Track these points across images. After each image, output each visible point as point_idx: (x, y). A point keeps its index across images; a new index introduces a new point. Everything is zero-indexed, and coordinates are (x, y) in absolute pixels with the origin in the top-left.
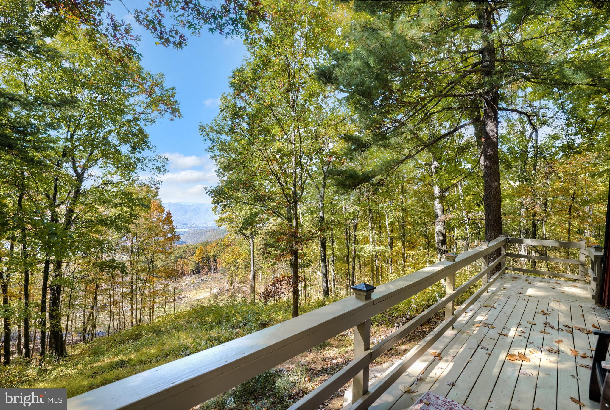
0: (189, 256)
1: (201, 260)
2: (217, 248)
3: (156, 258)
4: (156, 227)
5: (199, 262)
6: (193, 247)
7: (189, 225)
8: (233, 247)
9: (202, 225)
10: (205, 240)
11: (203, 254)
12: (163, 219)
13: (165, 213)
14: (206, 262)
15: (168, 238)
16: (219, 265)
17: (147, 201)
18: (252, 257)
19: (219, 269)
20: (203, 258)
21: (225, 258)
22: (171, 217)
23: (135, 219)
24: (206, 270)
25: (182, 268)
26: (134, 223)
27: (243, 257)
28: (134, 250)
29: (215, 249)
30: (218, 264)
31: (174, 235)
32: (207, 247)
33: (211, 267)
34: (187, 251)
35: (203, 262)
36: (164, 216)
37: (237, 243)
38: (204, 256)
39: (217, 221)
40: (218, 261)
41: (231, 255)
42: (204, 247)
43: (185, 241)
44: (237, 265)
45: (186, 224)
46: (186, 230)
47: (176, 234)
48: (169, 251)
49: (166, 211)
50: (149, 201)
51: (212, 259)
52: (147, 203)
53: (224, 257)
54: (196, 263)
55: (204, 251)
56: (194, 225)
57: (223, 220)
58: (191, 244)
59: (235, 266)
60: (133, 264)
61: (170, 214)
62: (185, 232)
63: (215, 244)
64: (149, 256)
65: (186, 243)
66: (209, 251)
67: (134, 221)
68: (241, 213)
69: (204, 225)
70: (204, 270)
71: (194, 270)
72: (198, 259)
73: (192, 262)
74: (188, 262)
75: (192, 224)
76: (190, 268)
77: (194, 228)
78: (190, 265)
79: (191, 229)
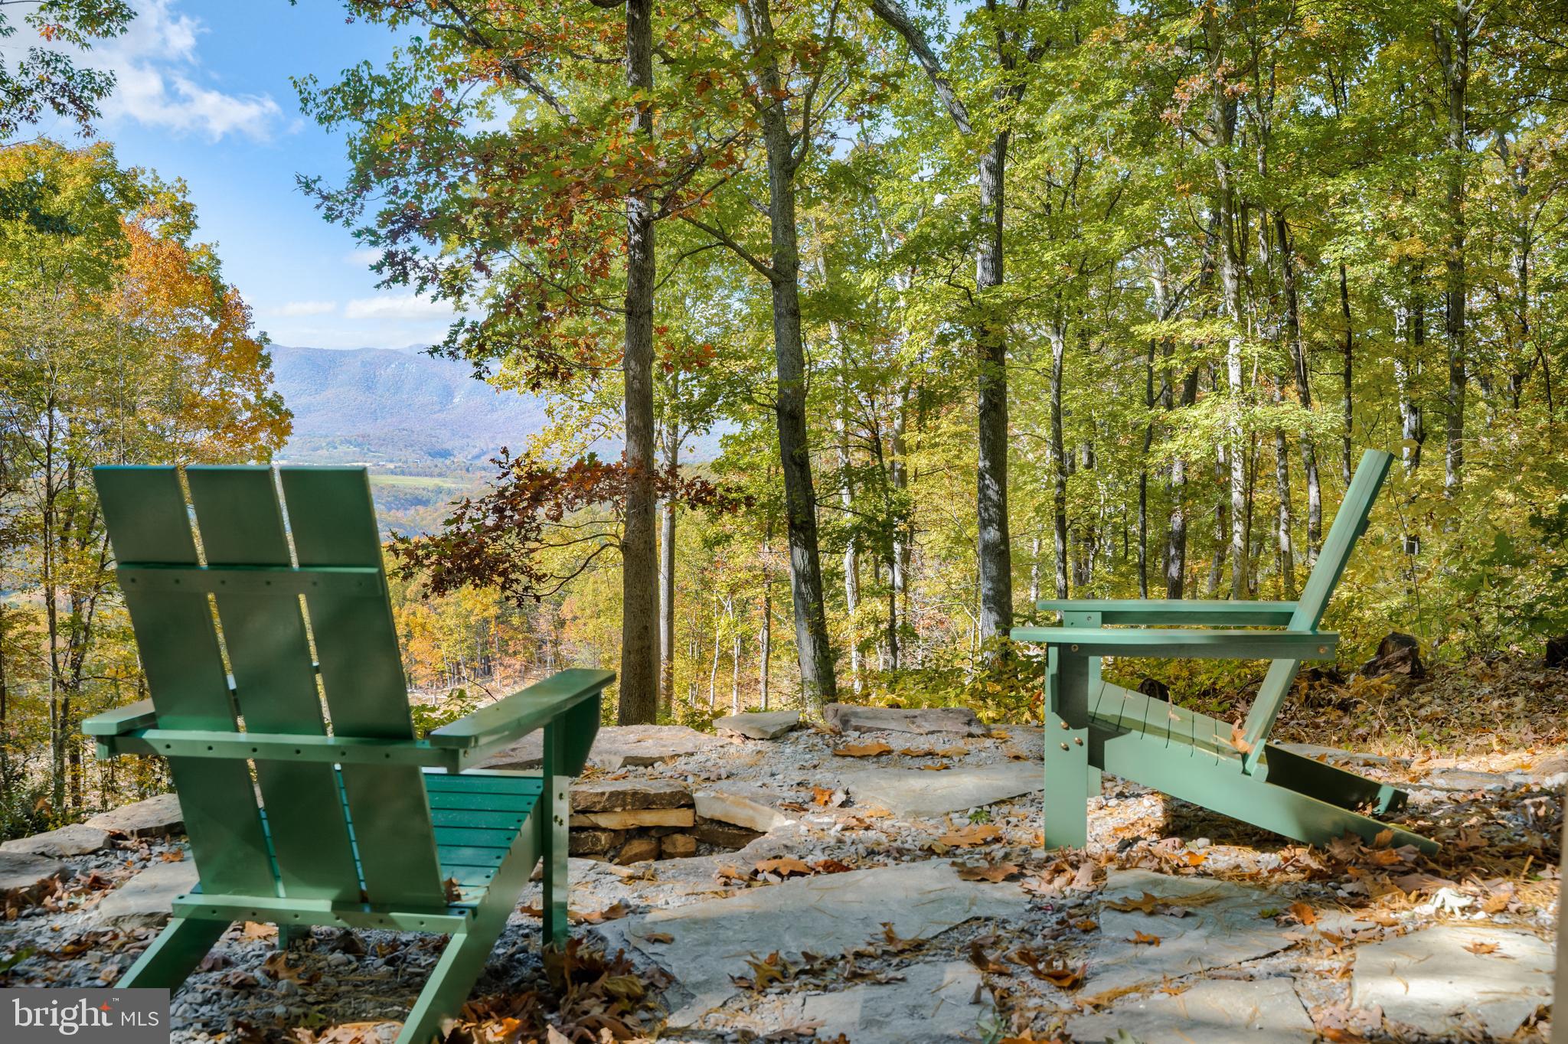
7: (460, 458)
24: (517, 663)
45: (445, 454)
54: (468, 627)
62: (439, 491)
70: (507, 660)
71: (459, 658)
72: (479, 606)
73: (451, 622)
74: (434, 617)
75: (476, 451)
76: (443, 652)
77: (483, 473)
78: (440, 636)
79: (470, 475)
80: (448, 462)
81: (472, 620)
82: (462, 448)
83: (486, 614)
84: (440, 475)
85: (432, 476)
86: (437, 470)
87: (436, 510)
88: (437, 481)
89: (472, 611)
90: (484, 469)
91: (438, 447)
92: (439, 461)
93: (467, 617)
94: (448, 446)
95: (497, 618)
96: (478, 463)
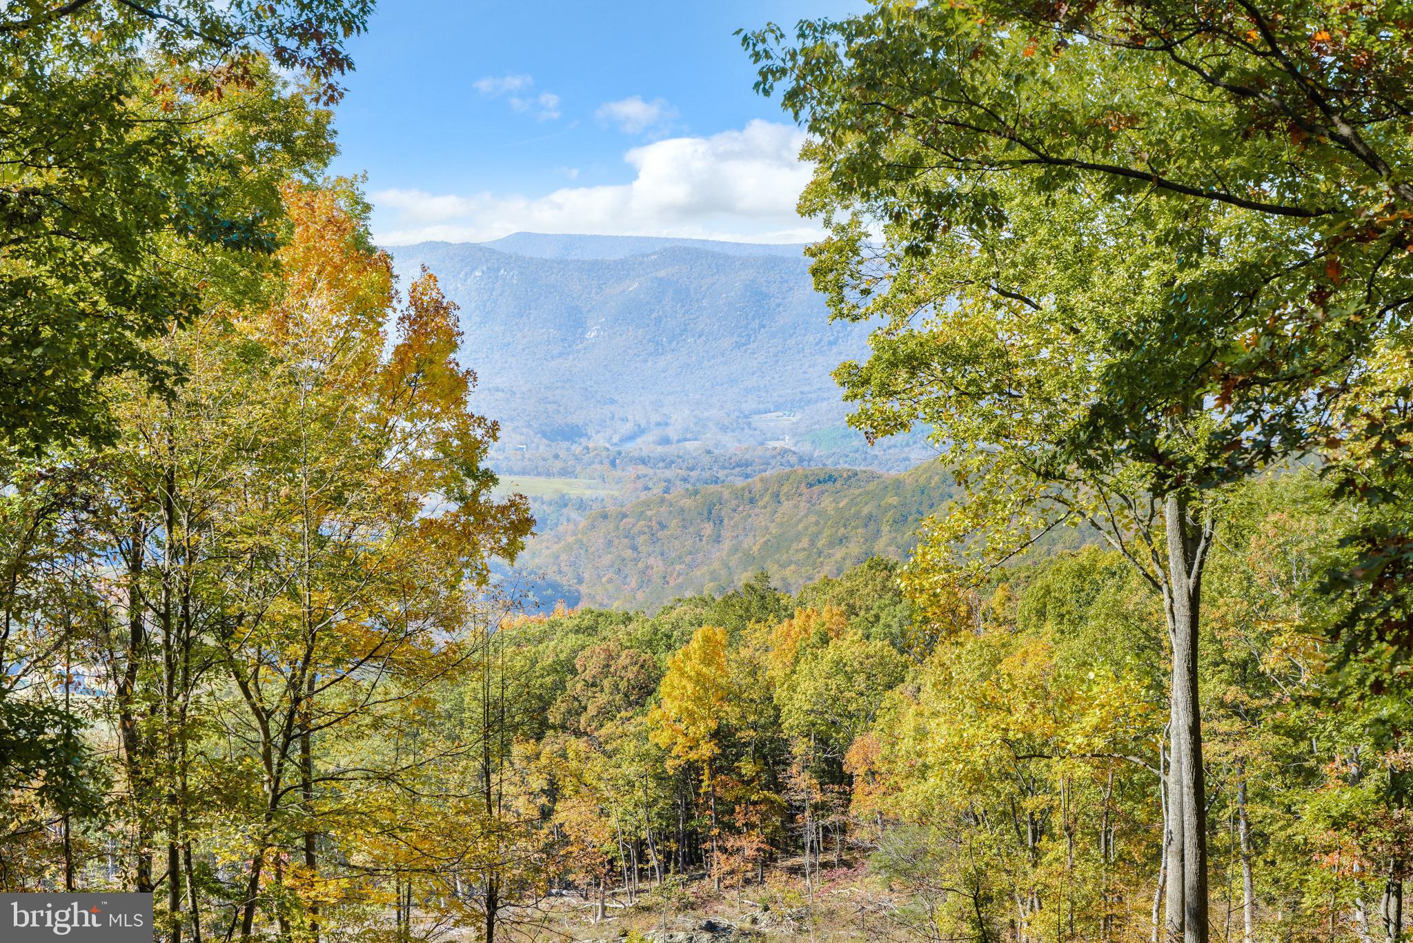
0: (606, 714)
1: (707, 750)
2: (850, 646)
3: (333, 699)
4: (327, 420)
5: (691, 769)
6: (640, 629)
7: (599, 441)
8: (994, 634)
9: (711, 437)
10: (744, 577)
11: (731, 695)
12: (386, 357)
13: (403, 305)
14: (747, 768)
15: (429, 525)
16: (865, 802)
17: (249, 189)
18: (1179, 719)
19: (861, 836)
20: (721, 735)
21: (922, 734)
22: (452, 342)
23: (146, 332)
24: (751, 844)
25: (546, 814)
26: (142, 363)
27: (1092, 718)
28: (155, 632)
29: (830, 653)
30: (859, 786)
31: (469, 504)
32: (755, 634)
33: (791, 813)
34: (590, 665)
35: (723, 765)
36: (393, 334)
37: (1026, 602)
38: (731, 714)
39: (855, 380)
40: (853, 760)
41: (986, 705)
42: (734, 636)
43: (567, 581)
44: (1029, 803)
45: (572, 433)
46: (578, 488)
47: (496, 496)
48: (440, 638)
49: (403, 287)
50: (267, 195)
51: (800, 747)
52: (247, 211)
53: (907, 727)
54: (661, 778)
55: (735, 675)
56: (645, 445)
57: (915, 363)
58: (617, 607)
59: (1011, 814)
60: (150, 752)
61: (440, 308)
62: (563, 502)
63: (828, 614)
64: (274, 690)
65: (572, 600)
66: (775, 668)
67: (142, 345)
68: (1078, 299)
69: (732, 445)
70: (731, 843)
71: (644, 835)
72: (681, 740)
73: (630, 769)
74: (598, 762)
75: (628, 427)
76: (613, 822)
77: (642, 469)
78: (612, 794)
79: (618, 473)
80: (576, 449)
81: (670, 764)
82: (602, 424)
83: (693, 756)
84: (564, 473)
85: (549, 474)
86: (558, 465)
87: (559, 538)
88: (559, 484)
89: (669, 749)
90: (643, 461)
91: (560, 420)
92: (562, 447)
93: (660, 760)
94: (577, 419)
95: (713, 760)
96: (631, 448)
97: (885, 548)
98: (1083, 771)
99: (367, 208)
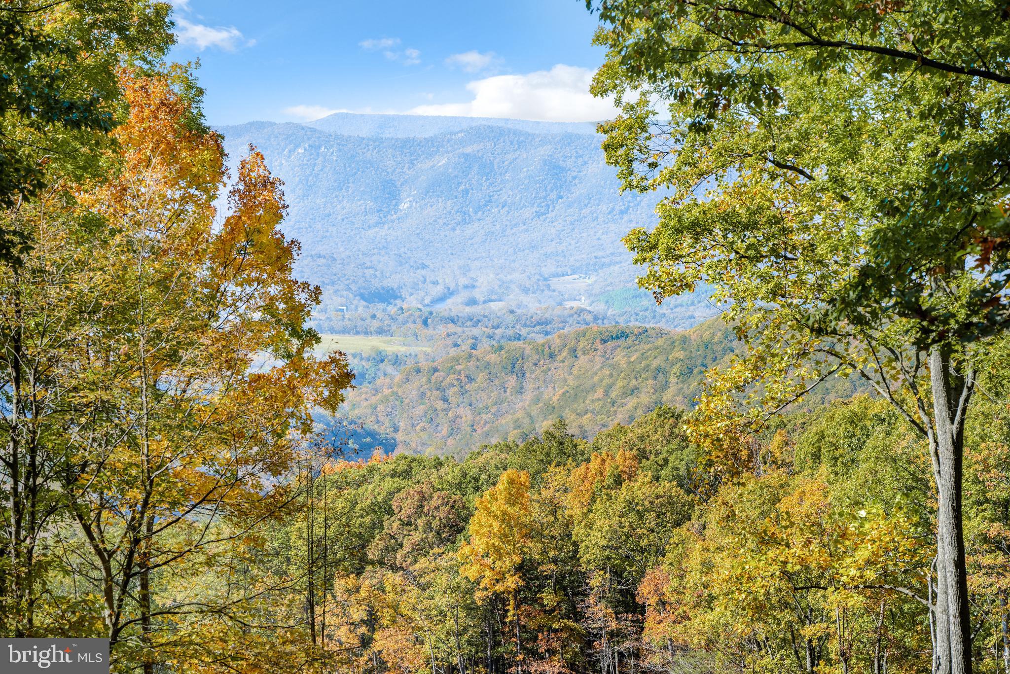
0: (420, 550)
1: (512, 582)
2: (641, 488)
3: (170, 540)
4: (163, 284)
5: (498, 600)
6: (451, 473)
7: (412, 302)
8: (773, 476)
9: (514, 298)
10: (544, 425)
11: (532, 532)
12: (217, 227)
13: (232, 180)
14: (549, 598)
15: (257, 379)
16: (656, 630)
18: (945, 554)
19: (653, 661)
20: (524, 568)
21: (708, 567)
22: (276, 213)
24: (553, 669)
25: (366, 643)
27: (864, 553)
29: (623, 493)
30: (651, 615)
31: (294, 360)
32: (556, 476)
33: (589, 640)
34: (405, 506)
35: (527, 597)
37: (802, 447)
38: (534, 549)
39: (644, 245)
40: (645, 591)
41: (766, 540)
42: (537, 479)
43: (384, 430)
44: (807, 631)
45: (388, 296)
46: (392, 346)
47: (319, 353)
48: (268, 482)
49: (232, 164)
50: (104, 79)
51: (596, 580)
52: (85, 93)
53: (694, 562)
54: (470, 609)
55: (537, 514)
56: (454, 306)
57: (698, 230)
58: (430, 452)
59: (791, 641)
61: (268, 184)
62: (380, 358)
63: (621, 458)
65: (389, 447)
66: (573, 507)
68: (848, 170)
69: (533, 305)
71: (455, 661)
72: (488, 573)
73: (442, 601)
74: (413, 594)
75: (438, 290)
76: (427, 649)
77: (451, 328)
78: (425, 624)
79: (430, 331)
80: (392, 309)
81: (478, 596)
82: (415, 287)
83: (499, 588)
84: (380, 332)
85: (367, 333)
86: (376, 324)
87: (376, 391)
88: (376, 342)
89: (477, 582)
90: (453, 321)
91: (376, 284)
92: (379, 308)
93: (470, 592)
94: (392, 282)
95: (517, 592)
96: (441, 308)
97: (672, 398)
98: (856, 601)
99: (201, 92)
